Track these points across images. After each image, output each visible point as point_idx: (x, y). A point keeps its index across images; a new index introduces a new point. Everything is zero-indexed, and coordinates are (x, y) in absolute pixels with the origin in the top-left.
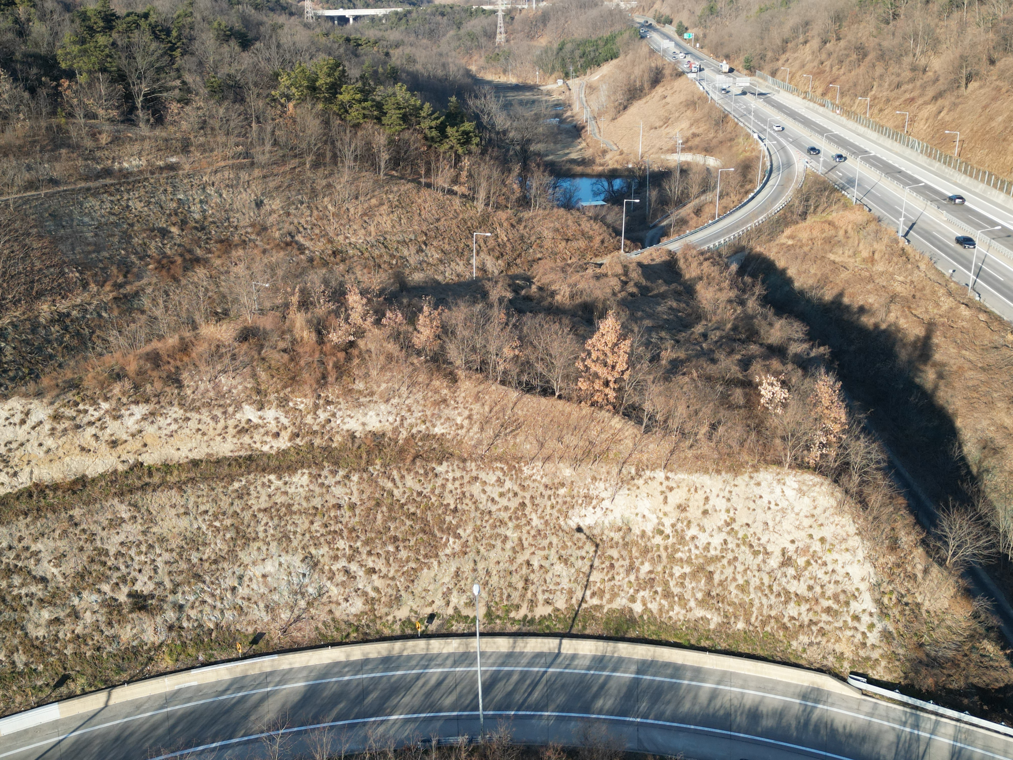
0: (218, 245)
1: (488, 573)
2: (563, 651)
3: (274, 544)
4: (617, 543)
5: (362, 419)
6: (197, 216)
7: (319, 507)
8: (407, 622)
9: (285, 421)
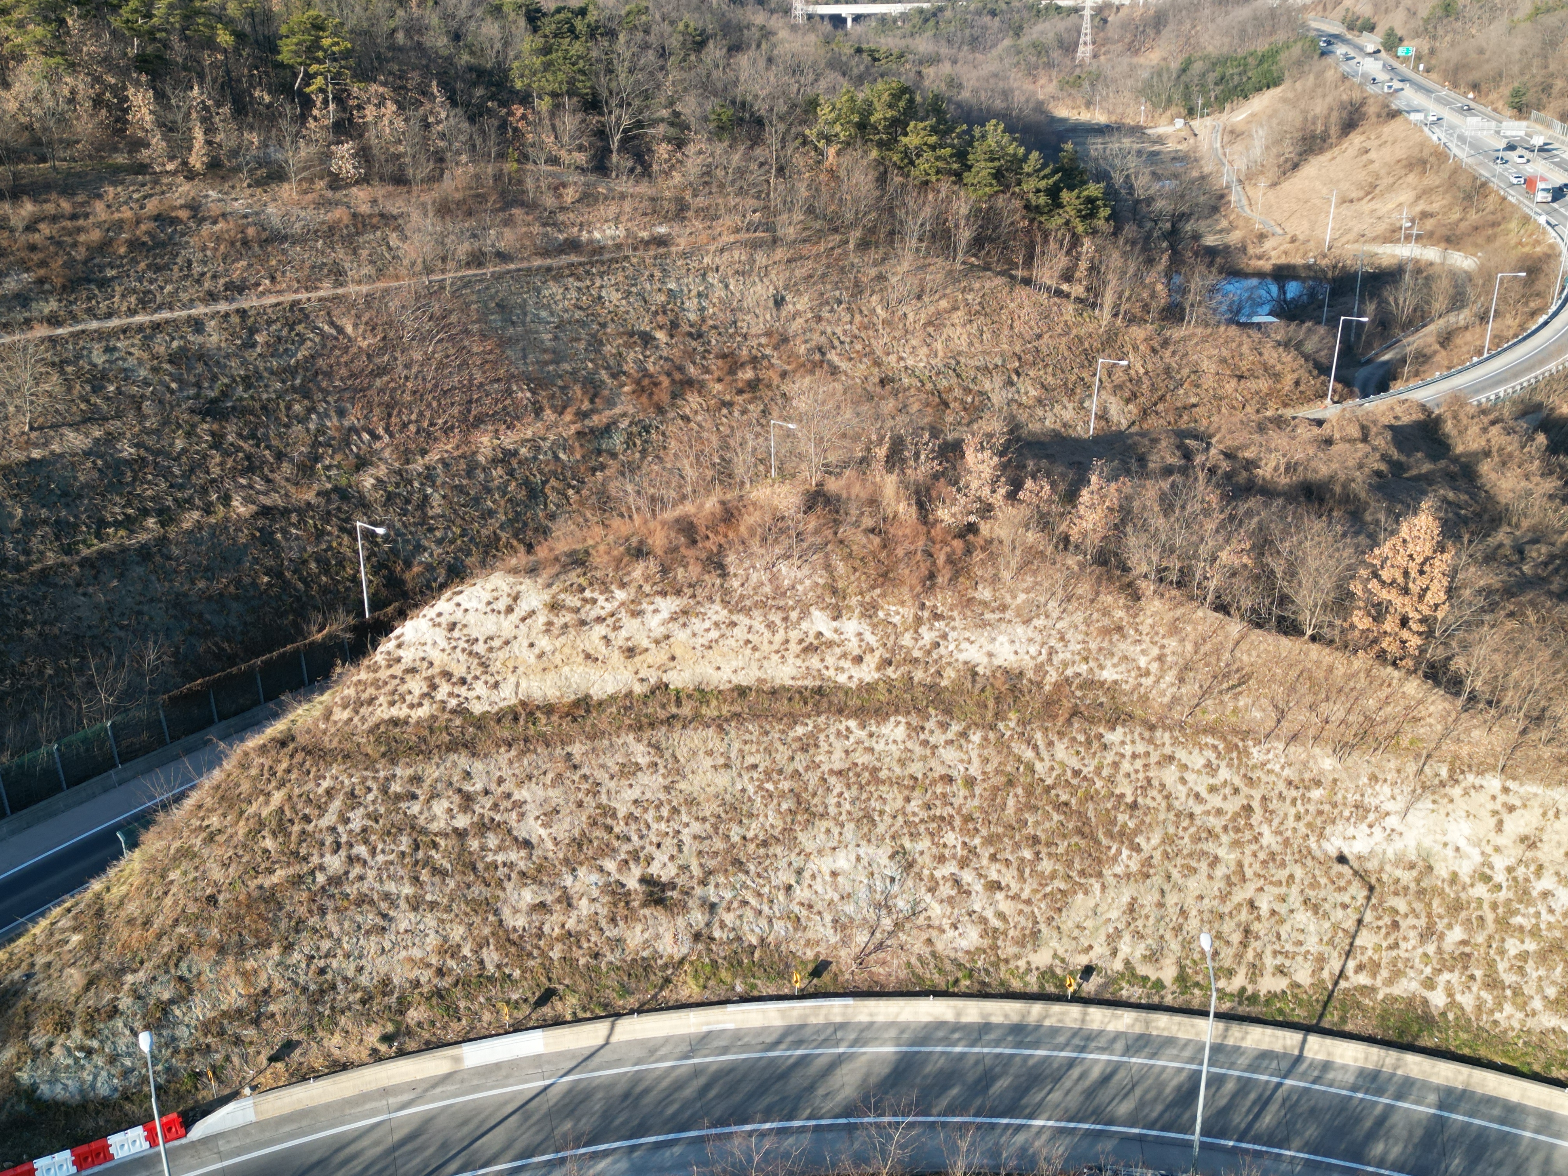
0: (720, 362)
1: (1183, 912)
2: (1308, 1054)
3: (850, 827)
4: (1406, 889)
5: (989, 647)
6: (692, 317)
7: (920, 776)
8: (1048, 973)
9: (871, 639)
